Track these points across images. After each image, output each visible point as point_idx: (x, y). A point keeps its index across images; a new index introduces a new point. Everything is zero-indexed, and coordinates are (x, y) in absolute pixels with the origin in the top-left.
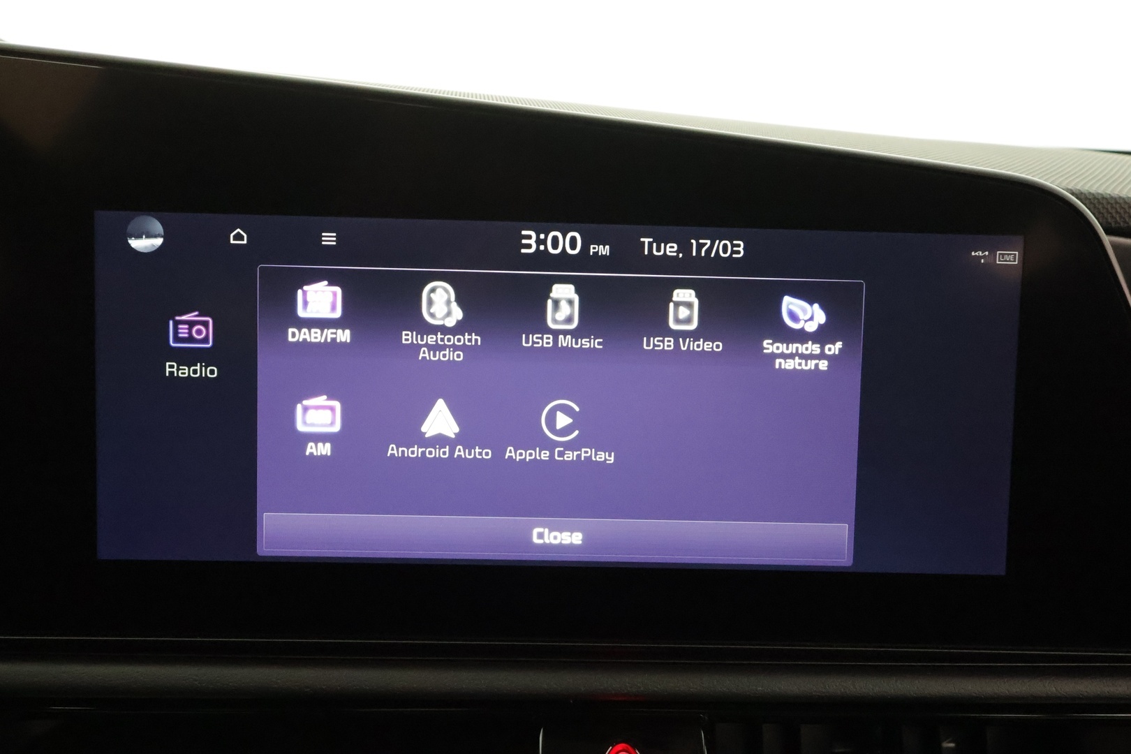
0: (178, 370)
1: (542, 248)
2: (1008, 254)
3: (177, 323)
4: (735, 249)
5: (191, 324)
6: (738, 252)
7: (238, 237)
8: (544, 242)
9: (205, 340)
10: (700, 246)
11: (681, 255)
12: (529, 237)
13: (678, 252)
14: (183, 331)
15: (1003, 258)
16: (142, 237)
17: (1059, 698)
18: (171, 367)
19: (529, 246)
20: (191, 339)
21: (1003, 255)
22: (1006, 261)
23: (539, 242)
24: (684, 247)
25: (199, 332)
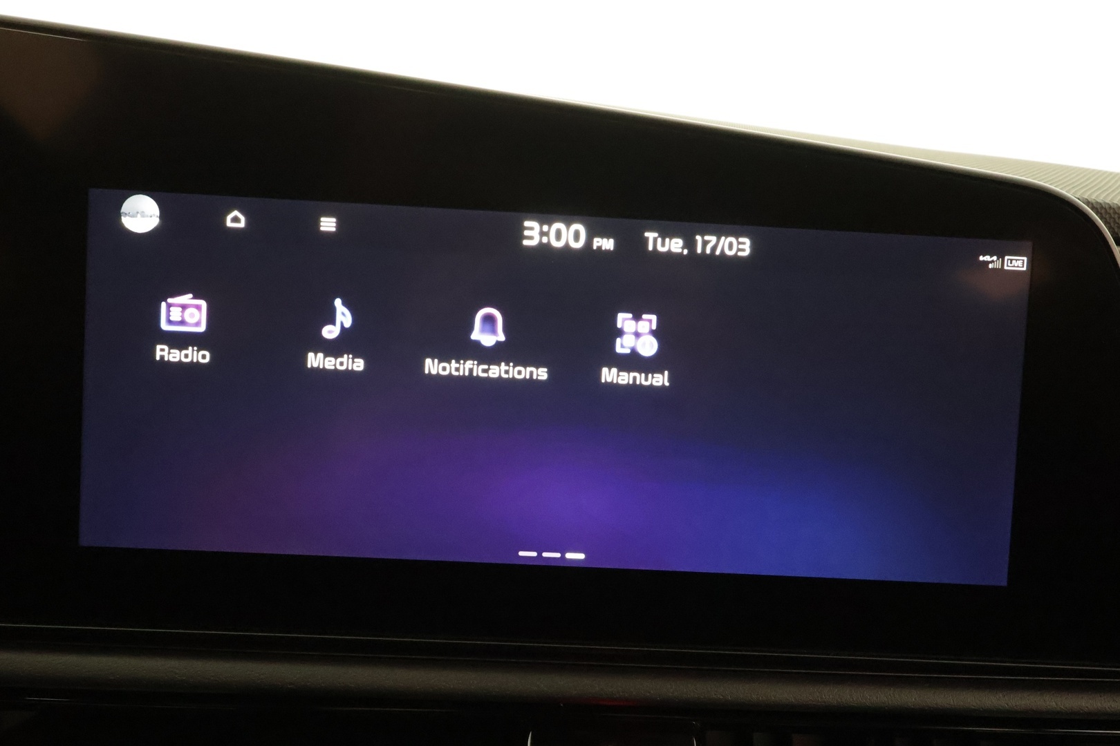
0: (169, 353)
1: (545, 240)
2: (1016, 260)
3: (169, 306)
4: (741, 246)
5: (184, 307)
6: (743, 250)
7: (236, 220)
8: (547, 234)
9: (198, 324)
10: (705, 243)
11: (686, 252)
12: (531, 229)
13: (683, 248)
14: (176, 314)
15: (1011, 263)
16: (136, 217)
17: (1058, 713)
18: (162, 350)
19: (531, 238)
20: (183, 323)
21: (1011, 260)
22: (1014, 266)
23: (542, 234)
24: (690, 244)
25: (192, 315)
